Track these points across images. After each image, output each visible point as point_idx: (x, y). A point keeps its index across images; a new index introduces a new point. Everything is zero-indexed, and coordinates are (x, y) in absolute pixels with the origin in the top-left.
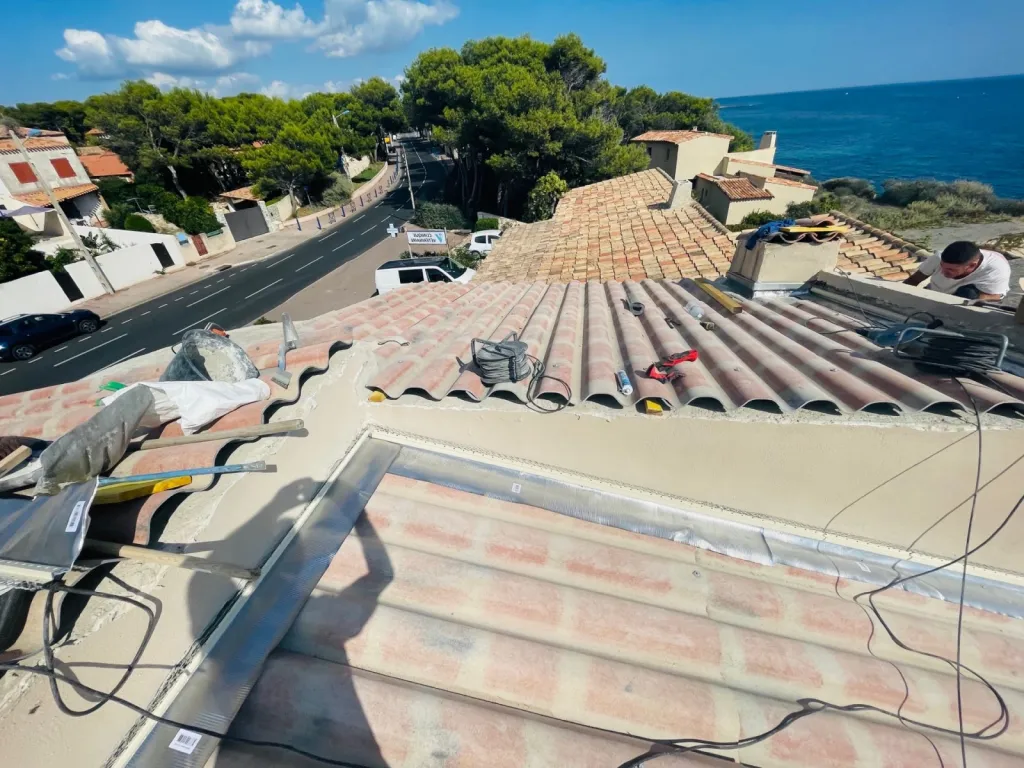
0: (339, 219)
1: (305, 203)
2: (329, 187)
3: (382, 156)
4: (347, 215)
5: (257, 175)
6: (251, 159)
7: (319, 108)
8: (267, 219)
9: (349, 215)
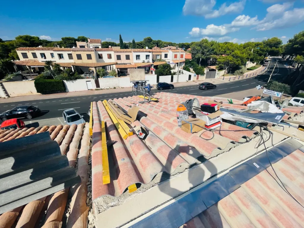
0: (237, 80)
1: (229, 73)
2: (238, 70)
3: (262, 63)
4: (239, 79)
5: (220, 63)
6: (221, 59)
7: (249, 46)
8: (216, 75)
9: (240, 79)
